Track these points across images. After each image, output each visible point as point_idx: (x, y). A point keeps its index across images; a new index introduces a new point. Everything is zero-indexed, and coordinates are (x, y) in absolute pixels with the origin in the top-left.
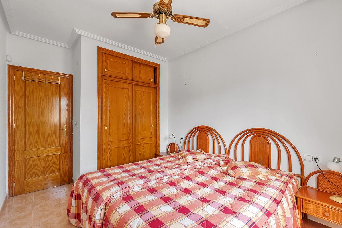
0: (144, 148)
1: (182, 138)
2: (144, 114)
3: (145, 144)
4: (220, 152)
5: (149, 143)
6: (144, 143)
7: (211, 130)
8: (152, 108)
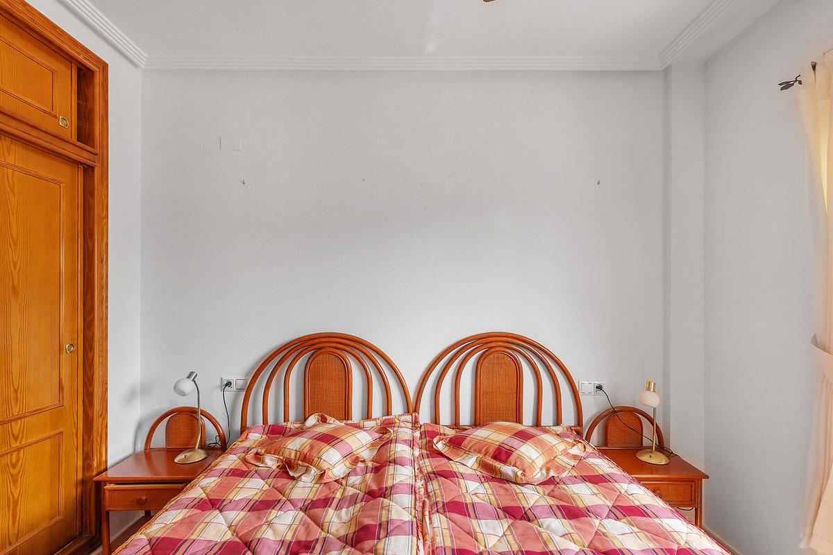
0: (14, 472)
1: (229, 384)
2: (14, 289)
3: (18, 450)
4: (388, 411)
5: (49, 437)
6: (15, 445)
7: (358, 347)
8: (65, 260)
